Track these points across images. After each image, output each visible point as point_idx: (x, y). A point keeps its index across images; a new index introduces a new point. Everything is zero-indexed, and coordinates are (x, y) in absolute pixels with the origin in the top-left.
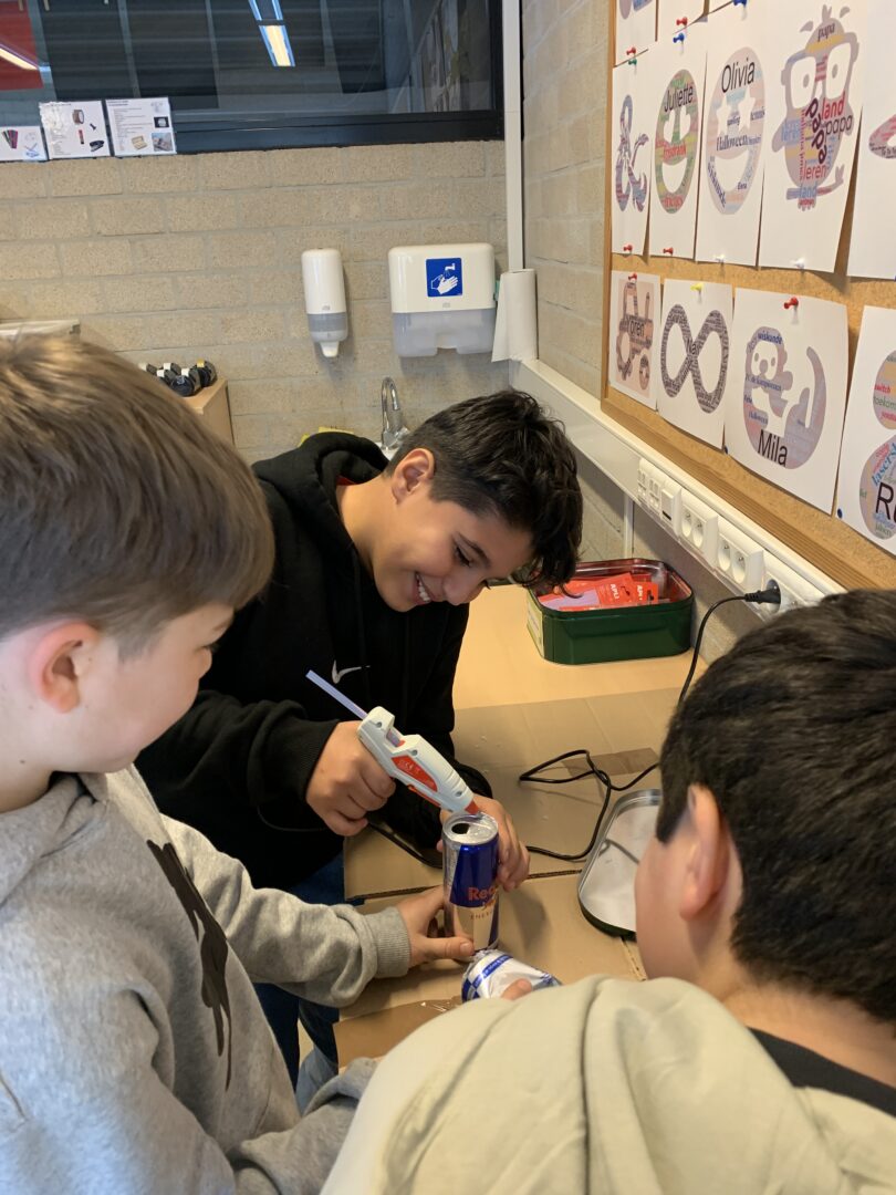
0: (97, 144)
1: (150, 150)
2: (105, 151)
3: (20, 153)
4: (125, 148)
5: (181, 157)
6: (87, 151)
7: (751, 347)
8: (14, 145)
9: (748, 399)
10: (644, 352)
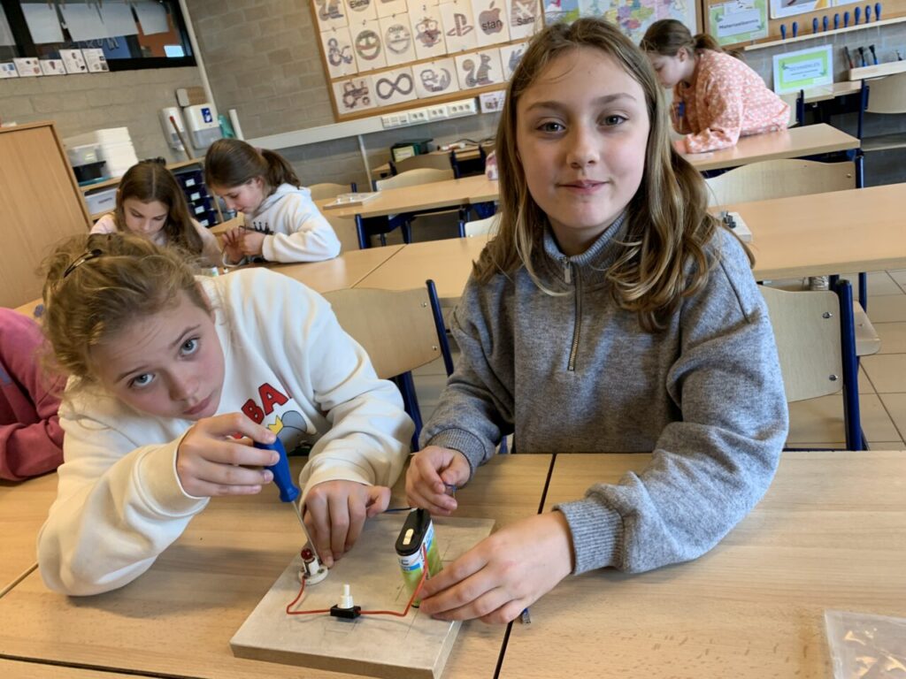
0: (83, 68)
1: (100, 70)
2: (85, 71)
3: (56, 72)
4: (93, 70)
5: (111, 73)
6: (80, 71)
7: (421, 75)
8: (54, 68)
9: (425, 84)
10: (366, 96)
